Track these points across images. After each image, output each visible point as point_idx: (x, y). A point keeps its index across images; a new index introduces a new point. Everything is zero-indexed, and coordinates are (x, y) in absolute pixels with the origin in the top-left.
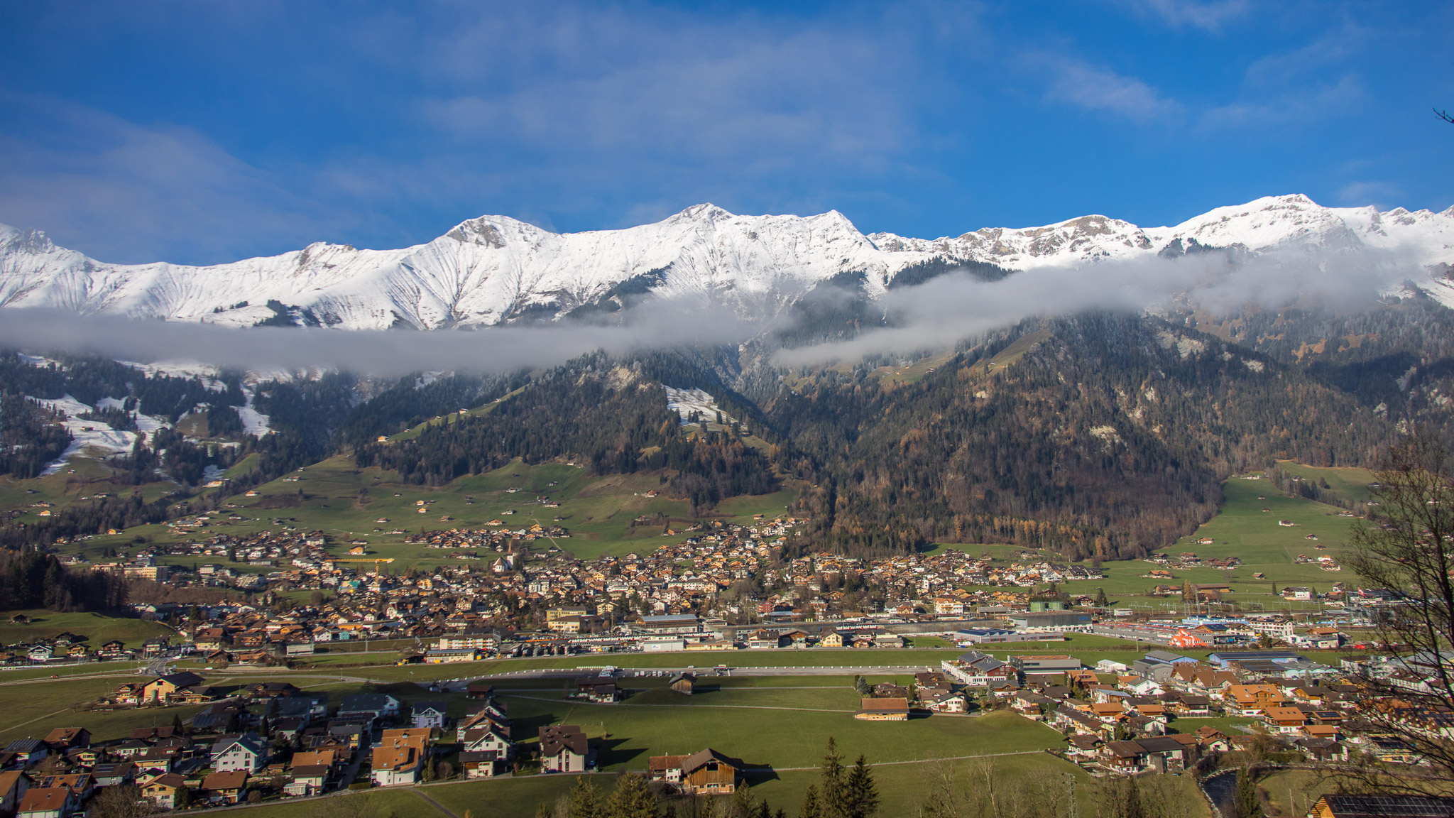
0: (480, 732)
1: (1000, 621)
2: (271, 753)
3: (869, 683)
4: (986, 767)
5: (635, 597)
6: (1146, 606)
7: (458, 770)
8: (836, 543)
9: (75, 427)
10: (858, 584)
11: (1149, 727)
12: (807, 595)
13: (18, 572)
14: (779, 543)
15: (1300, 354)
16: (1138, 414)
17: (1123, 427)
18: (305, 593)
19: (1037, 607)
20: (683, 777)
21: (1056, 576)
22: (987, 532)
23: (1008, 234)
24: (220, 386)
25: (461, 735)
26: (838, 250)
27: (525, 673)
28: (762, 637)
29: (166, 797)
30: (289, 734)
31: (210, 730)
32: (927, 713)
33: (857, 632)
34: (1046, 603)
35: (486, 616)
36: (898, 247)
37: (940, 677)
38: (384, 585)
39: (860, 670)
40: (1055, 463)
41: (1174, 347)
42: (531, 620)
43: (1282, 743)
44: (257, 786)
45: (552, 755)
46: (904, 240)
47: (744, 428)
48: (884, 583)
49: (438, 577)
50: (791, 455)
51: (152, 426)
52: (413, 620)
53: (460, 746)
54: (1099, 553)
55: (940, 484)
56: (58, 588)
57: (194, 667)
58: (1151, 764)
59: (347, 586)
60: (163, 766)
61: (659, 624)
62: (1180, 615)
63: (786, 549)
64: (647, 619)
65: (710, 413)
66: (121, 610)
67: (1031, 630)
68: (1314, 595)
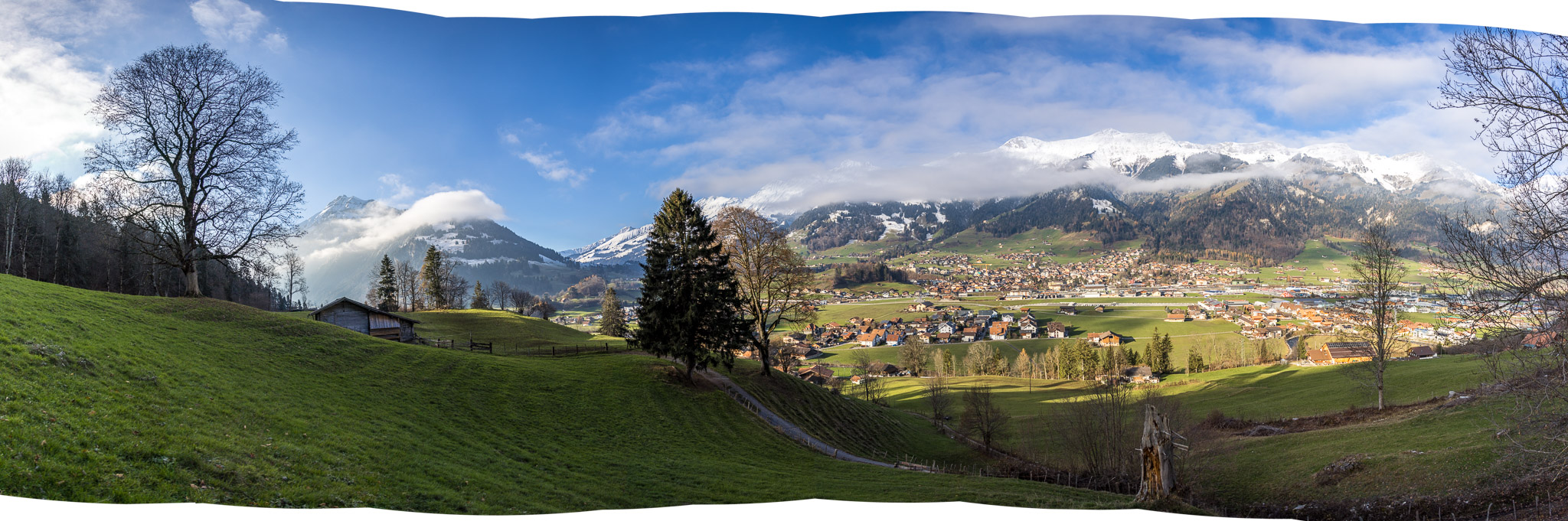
0: (1026, 324)
1: (1221, 288)
2: (957, 328)
3: (1170, 309)
4: (1213, 337)
5: (1081, 278)
6: (1274, 283)
7: (1019, 336)
8: (1159, 259)
9: (886, 223)
10: (1167, 274)
11: (1271, 324)
12: (1147, 278)
13: (877, 270)
14: (1137, 258)
15: (1337, 199)
16: (1278, 215)
17: (1272, 220)
18: (963, 276)
19: (1235, 283)
20: (1100, 340)
21: (1242, 272)
22: (1218, 256)
23: (1235, 145)
24: (928, 206)
25: (1019, 324)
26: (1165, 147)
27: (1041, 305)
28: (1130, 293)
29: (927, 340)
30: (962, 322)
31: (937, 320)
32: (1192, 319)
33: (1166, 291)
34: (1238, 281)
35: (1026, 284)
36: (1189, 147)
37: (1197, 307)
38: (989, 273)
39: (1167, 304)
40: (1246, 231)
41: (1294, 193)
42: (1042, 286)
43: (1314, 328)
44: (953, 338)
45: (1052, 332)
46: (1192, 144)
47: (1124, 215)
48: (1177, 274)
49: (1008, 271)
50: (1143, 225)
51: (908, 221)
52: (1000, 286)
53: (1019, 328)
54: (1259, 264)
55: (1201, 238)
56: (888, 275)
57: (931, 300)
58: (1270, 335)
59: (977, 274)
60: (924, 330)
61: (1091, 288)
62: (1285, 286)
63: (1140, 261)
64: (1086, 286)
65: (1110, 209)
66: (906, 282)
67: (1232, 291)
68: (1330, 281)
